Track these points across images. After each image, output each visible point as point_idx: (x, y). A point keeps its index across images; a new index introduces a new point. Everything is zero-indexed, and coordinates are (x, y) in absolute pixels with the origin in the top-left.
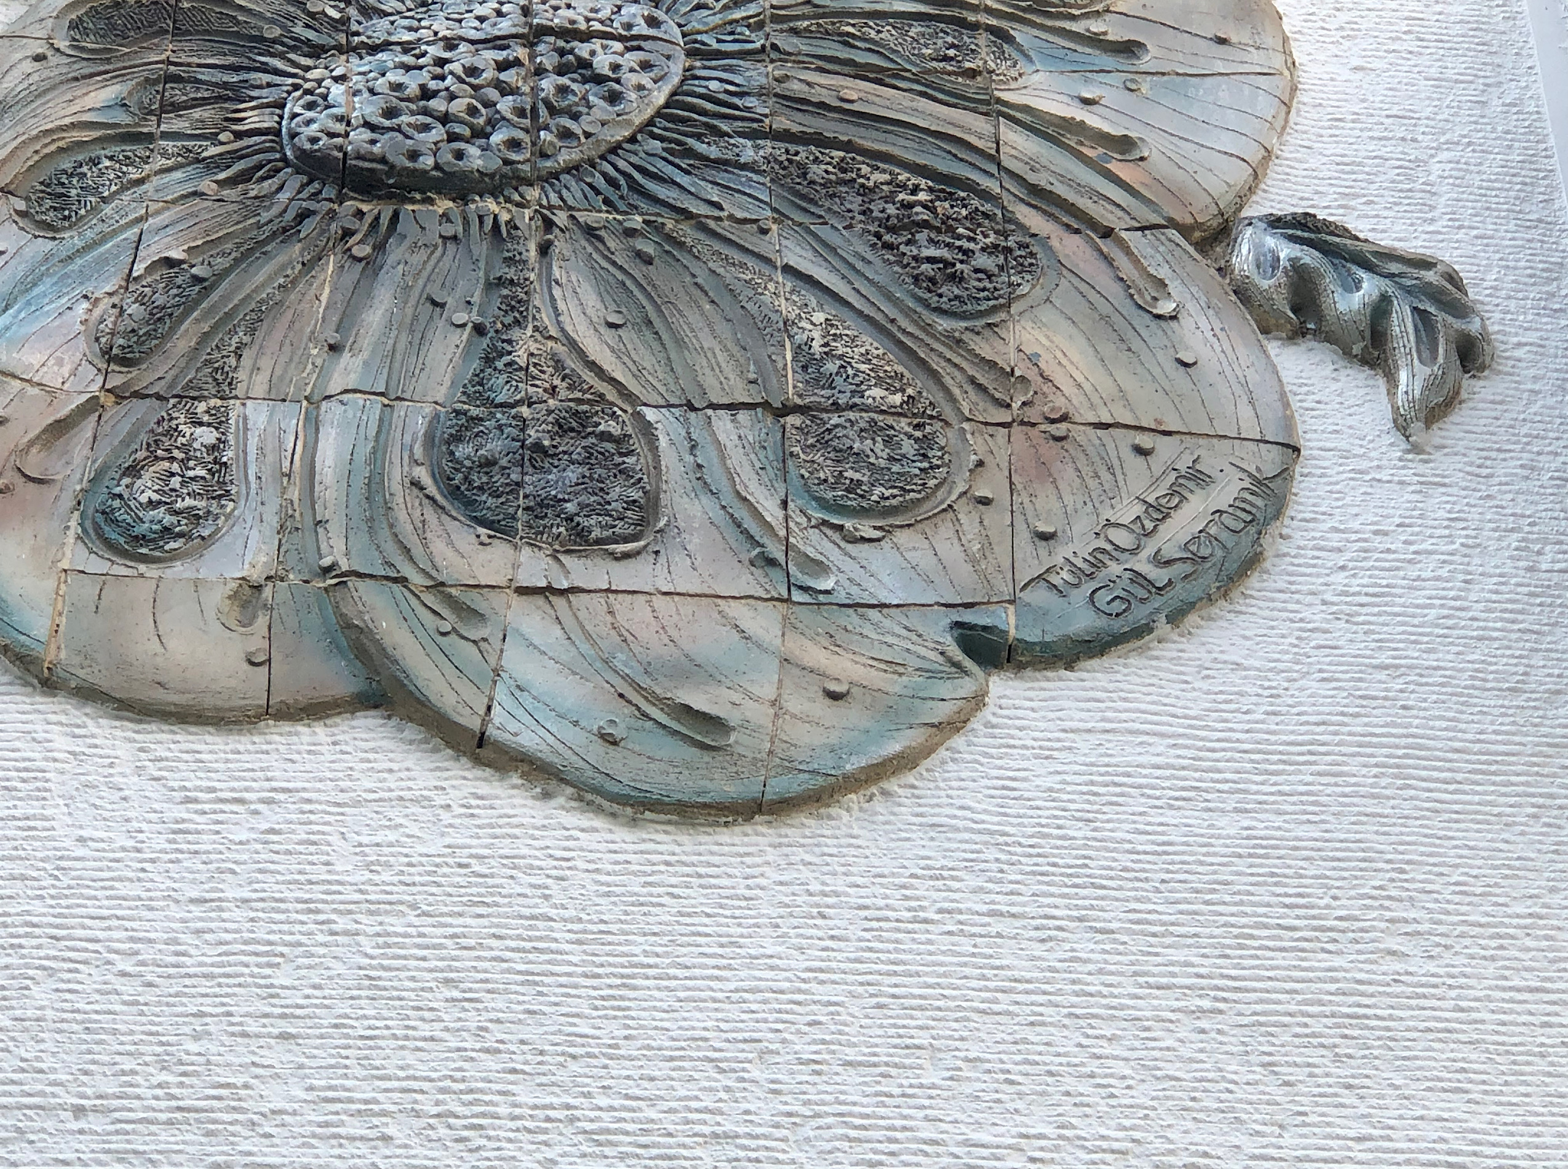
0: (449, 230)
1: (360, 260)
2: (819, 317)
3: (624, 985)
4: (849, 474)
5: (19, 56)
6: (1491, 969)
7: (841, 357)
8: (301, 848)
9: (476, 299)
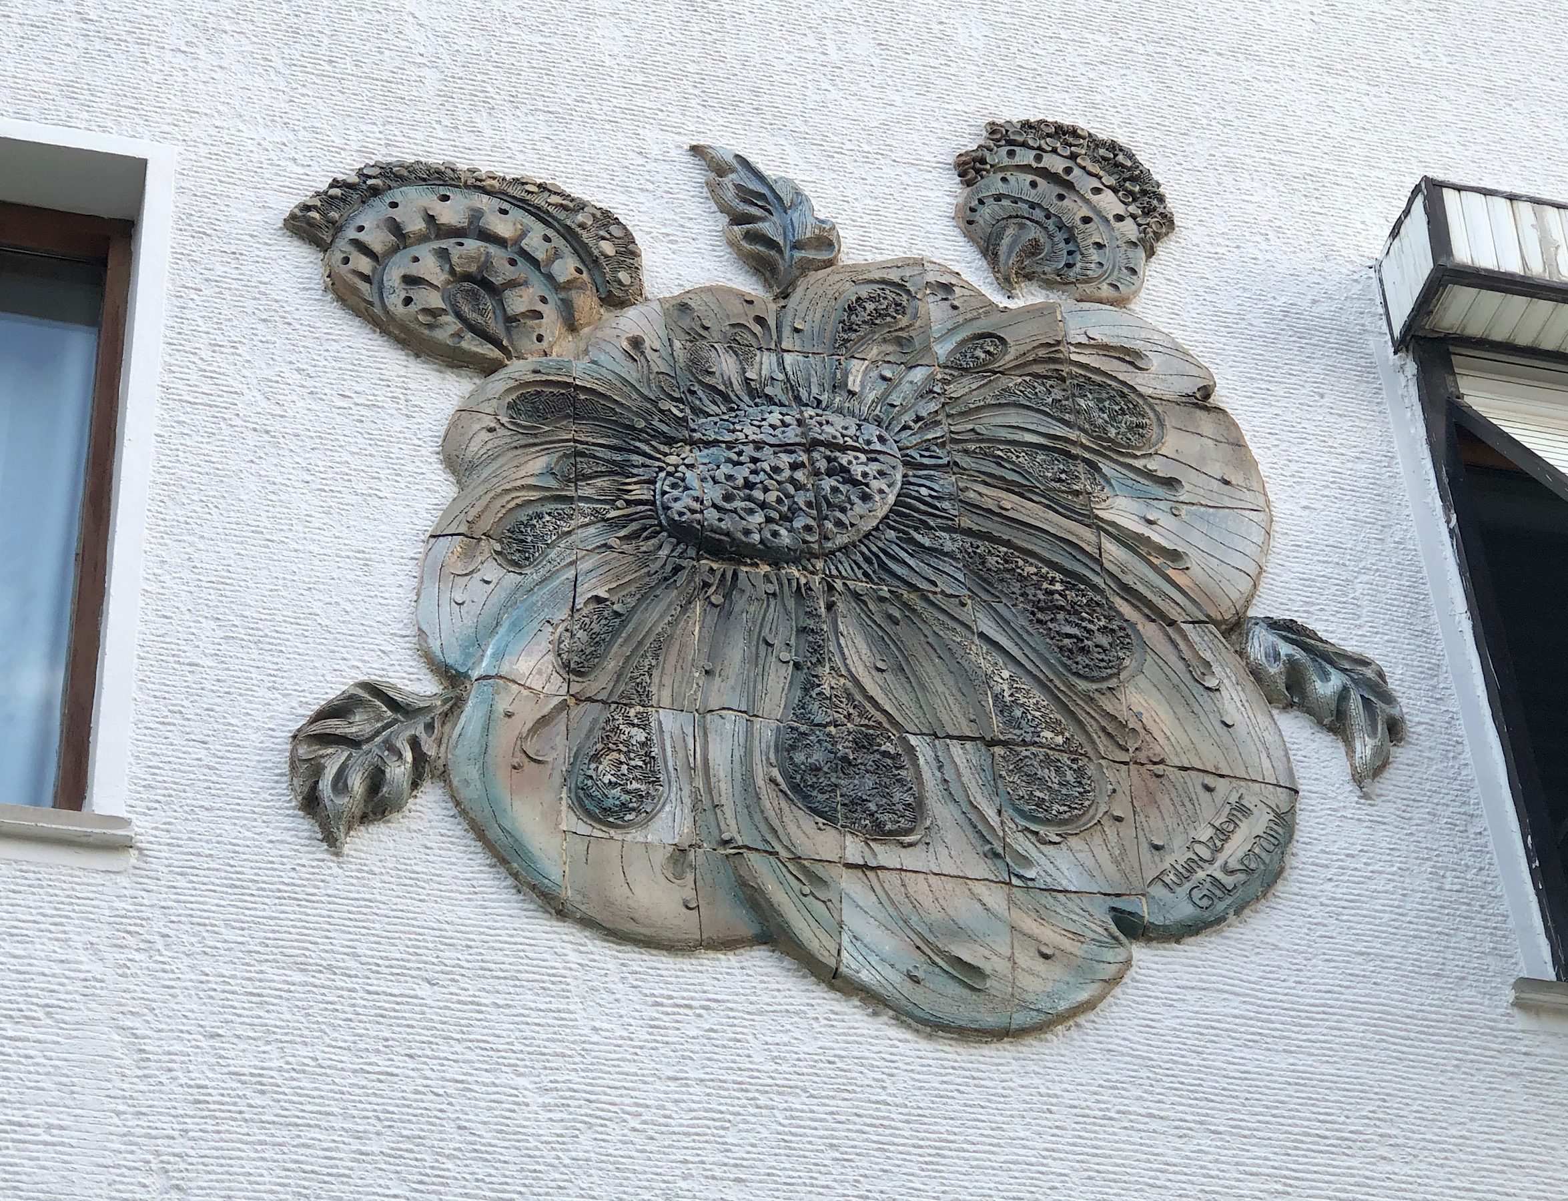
0: (771, 588)
1: (716, 606)
2: (1006, 674)
3: (938, 1155)
4: (1037, 793)
5: (477, 427)
6: (1441, 1173)
7: (1022, 705)
8: (731, 1044)
9: (793, 642)
